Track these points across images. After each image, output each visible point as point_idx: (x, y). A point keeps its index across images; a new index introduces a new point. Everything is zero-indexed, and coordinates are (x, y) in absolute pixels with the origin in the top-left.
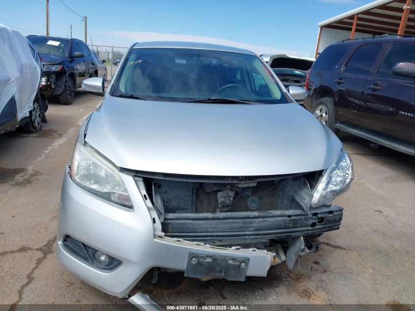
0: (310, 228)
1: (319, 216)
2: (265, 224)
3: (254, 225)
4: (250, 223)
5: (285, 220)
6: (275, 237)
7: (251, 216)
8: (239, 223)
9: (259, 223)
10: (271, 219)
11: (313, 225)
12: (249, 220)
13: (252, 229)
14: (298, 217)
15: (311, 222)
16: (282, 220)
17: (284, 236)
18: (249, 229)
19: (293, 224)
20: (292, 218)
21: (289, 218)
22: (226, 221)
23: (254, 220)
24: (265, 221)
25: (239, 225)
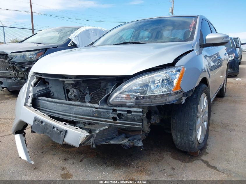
0: (112, 121)
1: (118, 112)
2: (80, 110)
3: (74, 110)
4: (72, 108)
5: (93, 110)
6: (87, 121)
7: (73, 104)
8: (66, 107)
9: (77, 109)
10: (84, 108)
11: (114, 119)
12: (72, 106)
13: (73, 112)
14: (102, 110)
15: (112, 116)
16: (91, 110)
17: (93, 122)
18: (71, 112)
19: (98, 114)
20: (98, 110)
21: (95, 110)
22: (61, 105)
23: (74, 107)
24: (81, 109)
25: (66, 108)
